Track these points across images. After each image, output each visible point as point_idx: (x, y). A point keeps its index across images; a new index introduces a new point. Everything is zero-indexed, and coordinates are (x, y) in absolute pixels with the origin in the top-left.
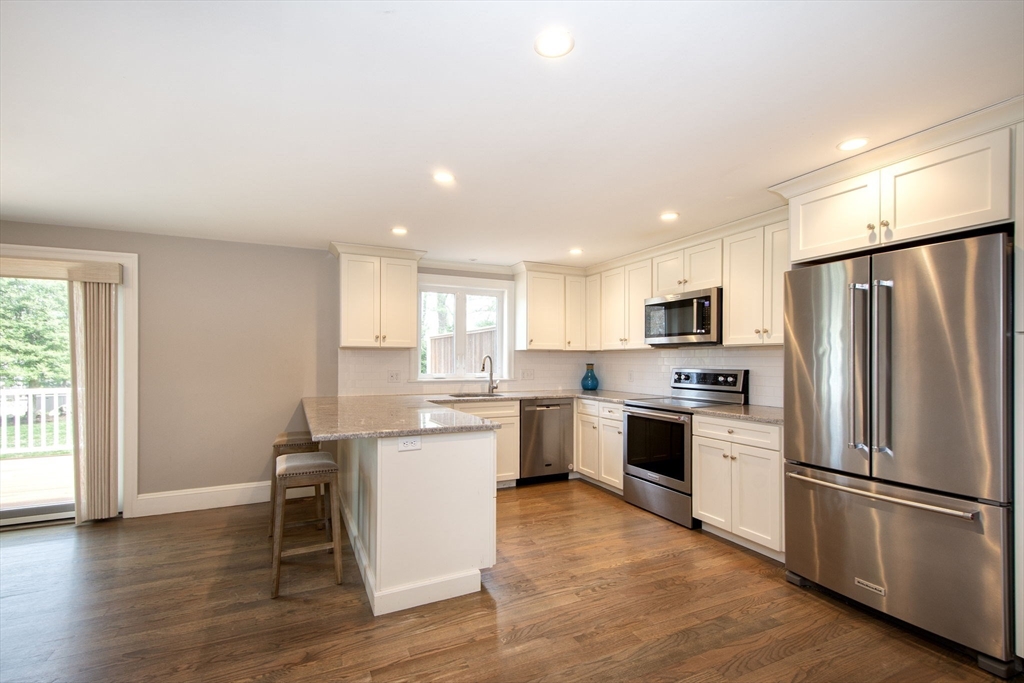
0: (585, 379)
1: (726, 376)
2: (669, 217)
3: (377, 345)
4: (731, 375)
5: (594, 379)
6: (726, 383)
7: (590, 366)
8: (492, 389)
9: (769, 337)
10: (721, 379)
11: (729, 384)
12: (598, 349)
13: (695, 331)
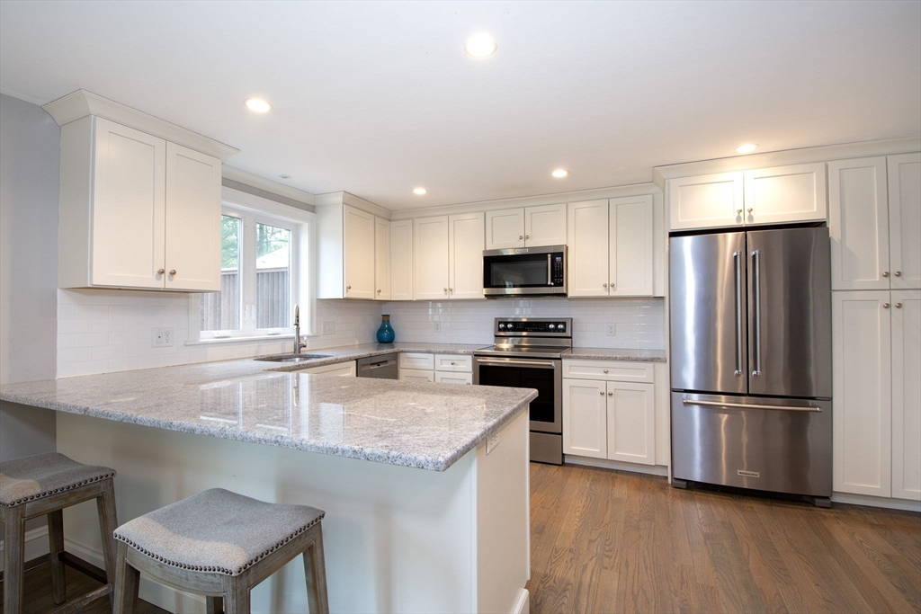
0: (381, 331)
1: (556, 324)
2: (560, 173)
3: (159, 284)
4: (560, 323)
5: (391, 330)
6: (556, 330)
7: (386, 318)
8: (299, 346)
9: (615, 290)
10: (552, 326)
11: (559, 331)
12: (411, 299)
13: (549, 283)
